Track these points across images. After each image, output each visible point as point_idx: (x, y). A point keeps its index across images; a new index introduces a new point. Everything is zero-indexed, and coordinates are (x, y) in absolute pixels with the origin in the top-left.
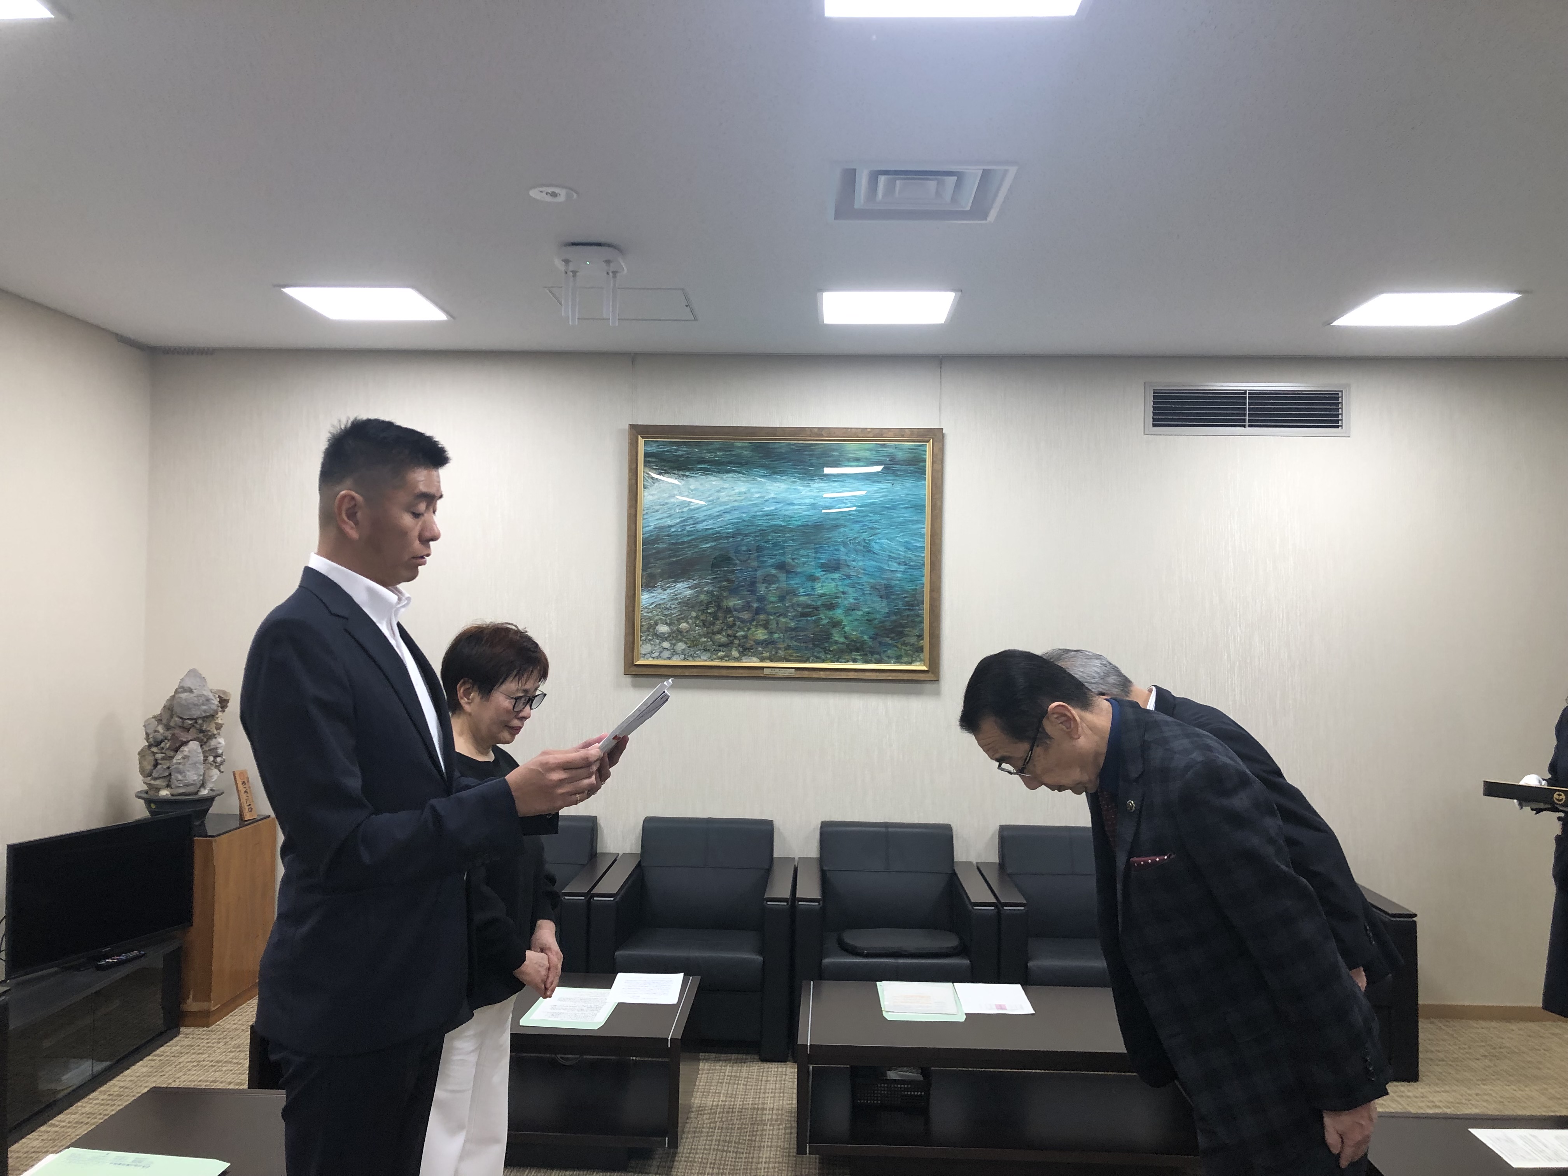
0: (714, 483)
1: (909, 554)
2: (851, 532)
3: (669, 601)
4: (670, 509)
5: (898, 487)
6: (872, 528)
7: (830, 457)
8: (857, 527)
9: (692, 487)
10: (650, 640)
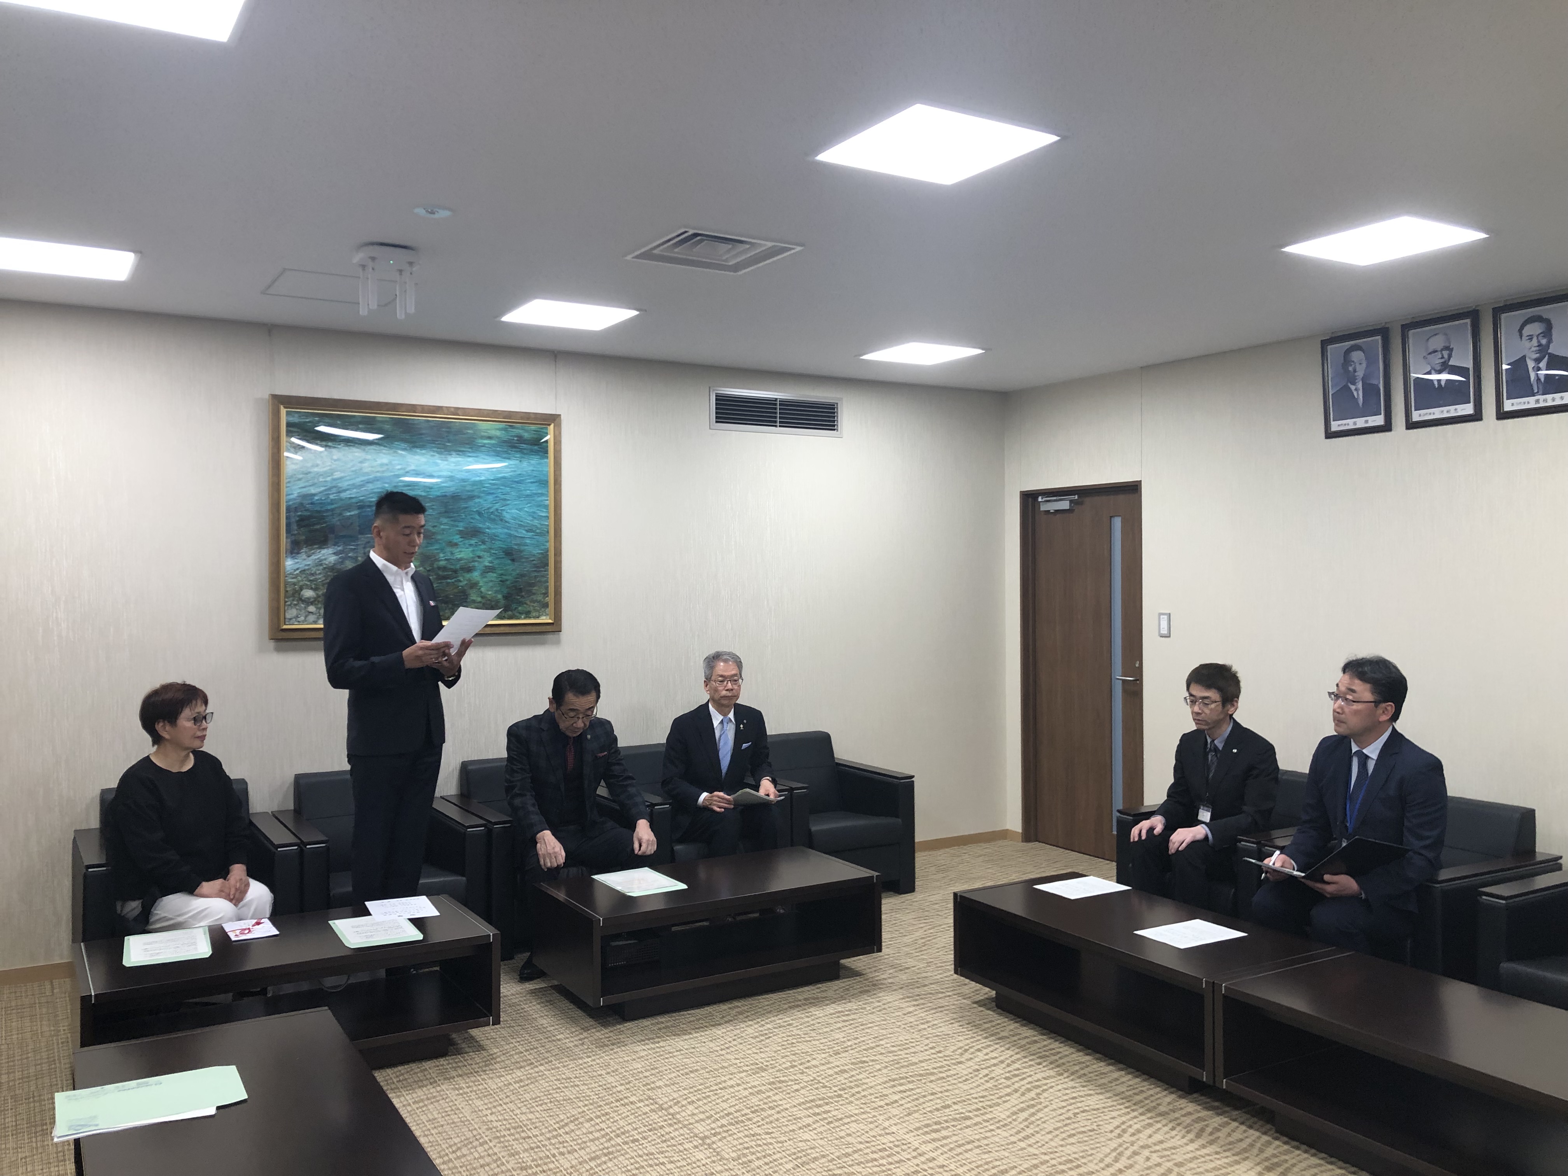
0: (356, 454)
1: (536, 522)
2: (485, 503)
3: (313, 567)
4: (314, 478)
5: (525, 464)
6: (505, 500)
7: (465, 434)
8: (490, 498)
9: (335, 457)
10: (295, 605)
